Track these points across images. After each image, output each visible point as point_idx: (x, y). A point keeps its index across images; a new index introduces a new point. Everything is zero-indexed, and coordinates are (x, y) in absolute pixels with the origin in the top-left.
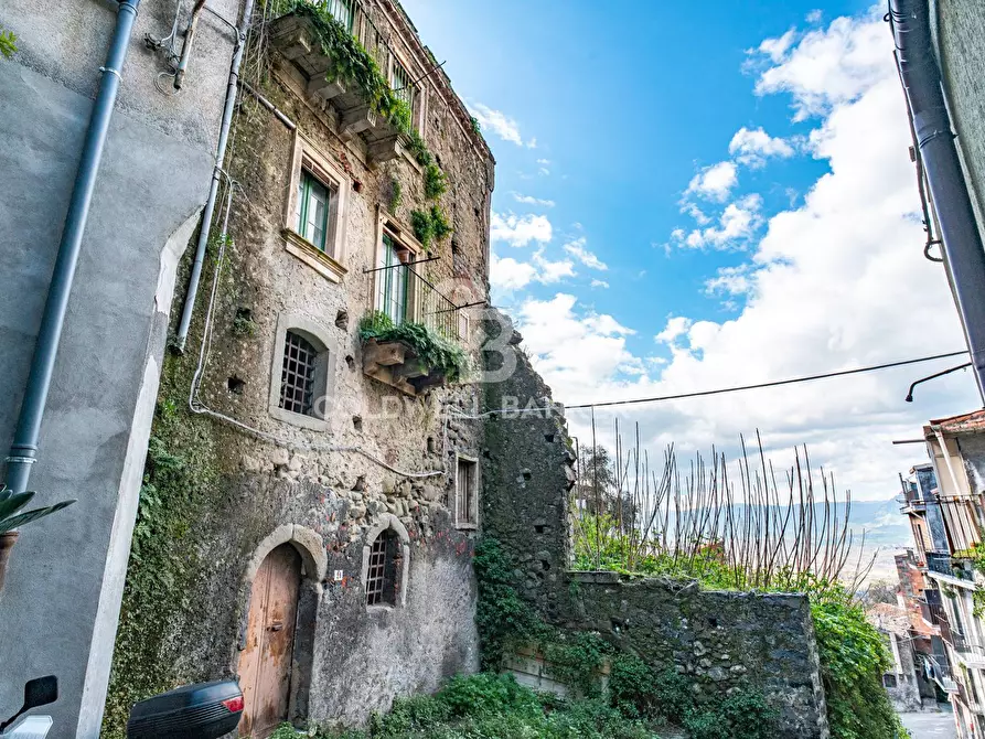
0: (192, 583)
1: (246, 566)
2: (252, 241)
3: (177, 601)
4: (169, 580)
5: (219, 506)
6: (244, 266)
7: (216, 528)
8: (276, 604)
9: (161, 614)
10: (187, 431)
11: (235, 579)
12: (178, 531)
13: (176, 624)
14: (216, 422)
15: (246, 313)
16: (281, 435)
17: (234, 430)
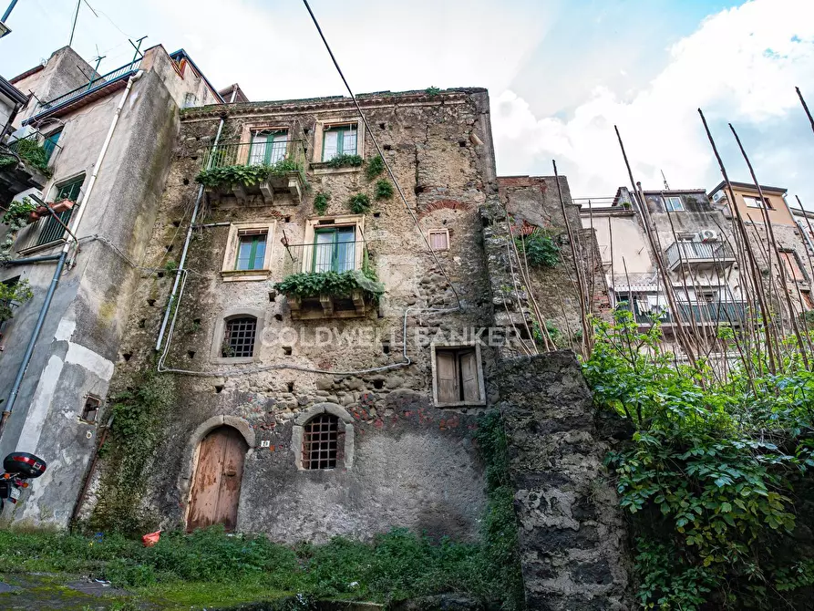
0: (159, 445)
1: (190, 437)
2: (202, 288)
3: (151, 452)
4: (149, 443)
5: (176, 410)
6: (196, 302)
7: (175, 420)
8: (231, 461)
9: (144, 457)
10: (161, 381)
11: (183, 444)
12: (154, 422)
13: (150, 463)
14: (176, 374)
15: (198, 321)
16: (219, 371)
17: (187, 375)
